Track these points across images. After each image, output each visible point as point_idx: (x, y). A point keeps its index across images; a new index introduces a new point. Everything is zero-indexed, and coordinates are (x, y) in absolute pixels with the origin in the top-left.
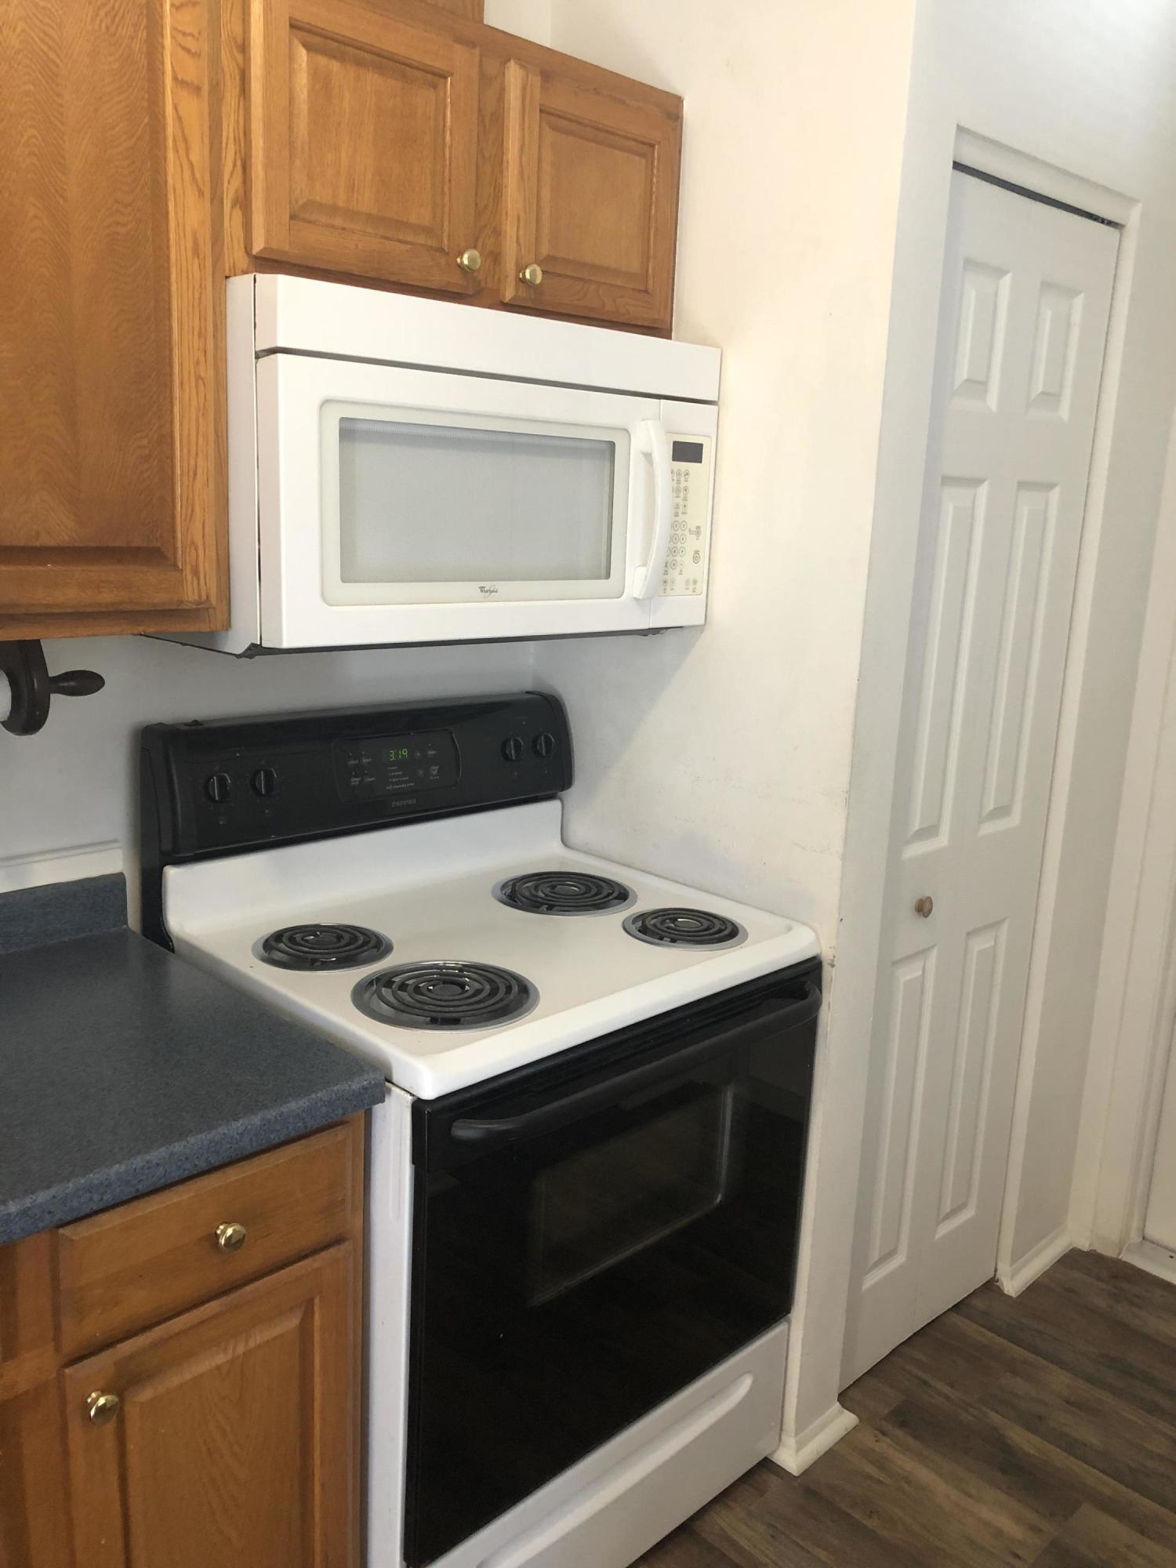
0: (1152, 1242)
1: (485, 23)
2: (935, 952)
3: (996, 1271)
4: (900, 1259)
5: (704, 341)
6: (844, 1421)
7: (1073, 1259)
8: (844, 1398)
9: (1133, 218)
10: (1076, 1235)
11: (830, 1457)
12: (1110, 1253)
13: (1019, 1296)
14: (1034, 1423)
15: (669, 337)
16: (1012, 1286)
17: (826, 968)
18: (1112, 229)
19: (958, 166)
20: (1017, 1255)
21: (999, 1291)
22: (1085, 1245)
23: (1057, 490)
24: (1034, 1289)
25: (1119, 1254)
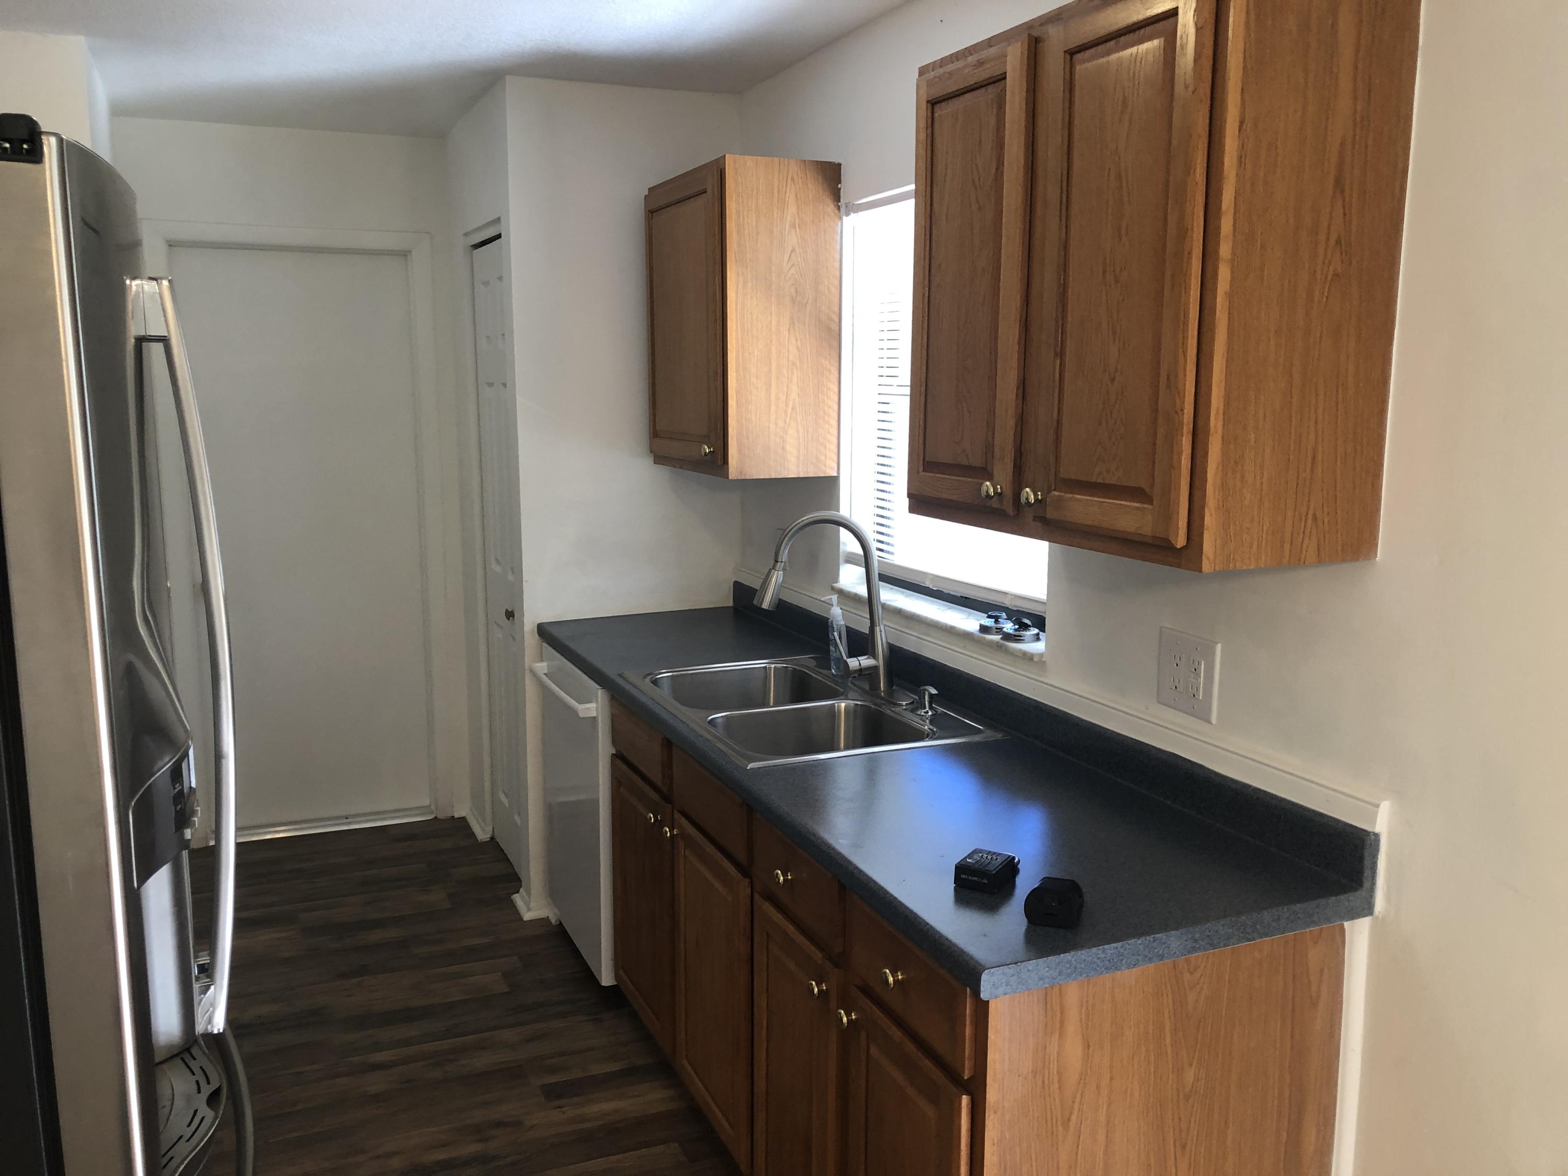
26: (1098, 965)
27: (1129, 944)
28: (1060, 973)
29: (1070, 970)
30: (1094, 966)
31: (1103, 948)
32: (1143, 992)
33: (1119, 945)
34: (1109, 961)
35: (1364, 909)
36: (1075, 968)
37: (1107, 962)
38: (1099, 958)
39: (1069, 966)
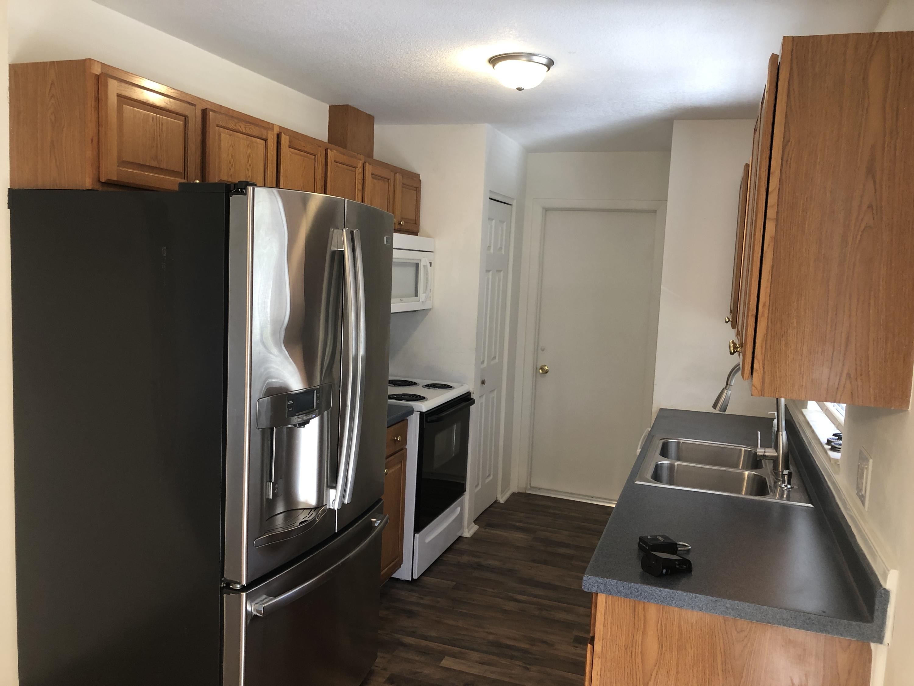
0: (533, 487)
1: (374, 158)
2: (484, 395)
3: (497, 497)
4: (480, 487)
5: (428, 236)
6: (476, 527)
7: (513, 494)
8: (476, 522)
9: (514, 203)
10: (514, 488)
11: (475, 534)
12: (523, 491)
13: (505, 503)
14: (520, 522)
15: (417, 235)
16: (502, 500)
17: (472, 394)
18: (509, 206)
19: (490, 199)
20: (502, 492)
21: (499, 503)
22: (516, 491)
23: (502, 272)
24: (507, 501)
25: (526, 491)
26: (656, 598)
27: (678, 593)
28: (631, 593)
29: (637, 594)
30: (654, 597)
31: (660, 589)
32: (701, 630)
33: (671, 591)
34: (664, 598)
35: (874, 637)
36: (641, 594)
37: (662, 598)
38: (656, 594)
39: (637, 591)
